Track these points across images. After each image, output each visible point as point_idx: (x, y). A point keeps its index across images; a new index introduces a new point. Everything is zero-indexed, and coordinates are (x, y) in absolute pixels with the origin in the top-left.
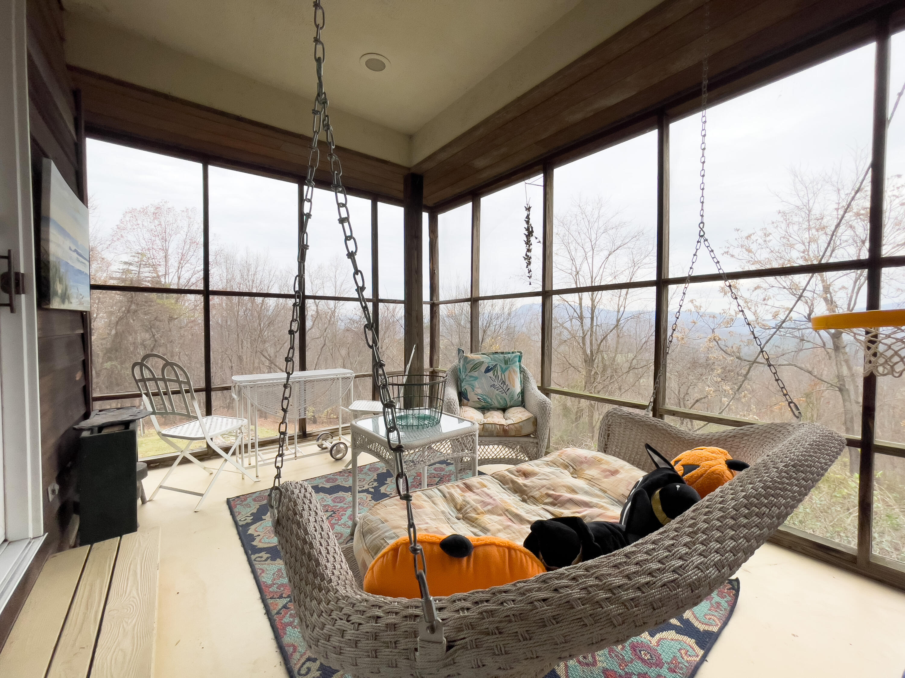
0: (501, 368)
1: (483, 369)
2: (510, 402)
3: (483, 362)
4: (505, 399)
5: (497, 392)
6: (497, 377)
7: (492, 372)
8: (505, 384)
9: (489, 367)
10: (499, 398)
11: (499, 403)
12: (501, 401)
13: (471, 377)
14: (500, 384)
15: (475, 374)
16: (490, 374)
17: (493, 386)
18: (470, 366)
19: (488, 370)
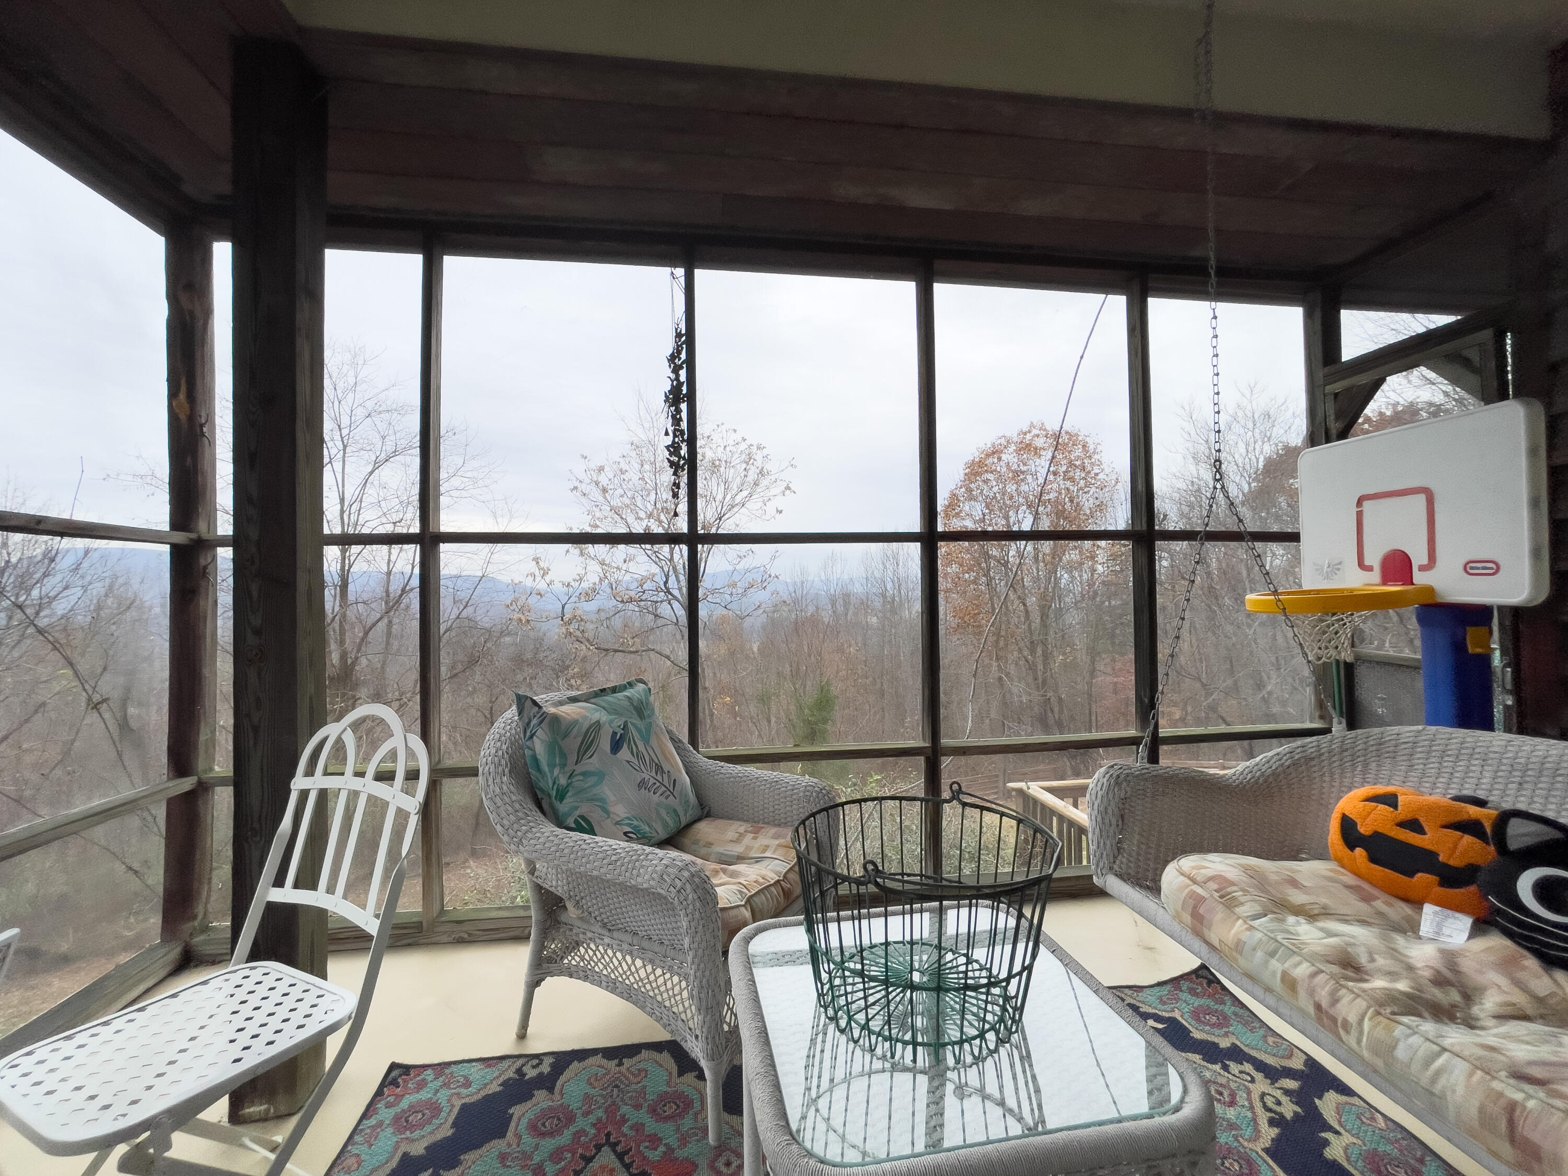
0: (639, 730)
1: (605, 744)
2: (685, 815)
3: (598, 722)
4: (675, 811)
5: (656, 798)
6: (639, 756)
7: (625, 746)
8: (663, 772)
9: (615, 734)
10: (663, 813)
11: (665, 825)
12: (668, 819)
13: (584, 774)
14: (653, 774)
15: (592, 763)
16: (624, 754)
17: (642, 784)
18: (572, 744)
19: (616, 746)
